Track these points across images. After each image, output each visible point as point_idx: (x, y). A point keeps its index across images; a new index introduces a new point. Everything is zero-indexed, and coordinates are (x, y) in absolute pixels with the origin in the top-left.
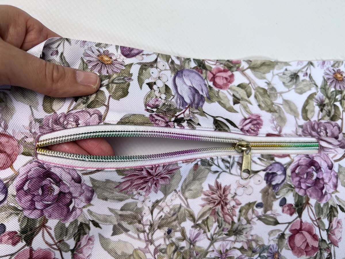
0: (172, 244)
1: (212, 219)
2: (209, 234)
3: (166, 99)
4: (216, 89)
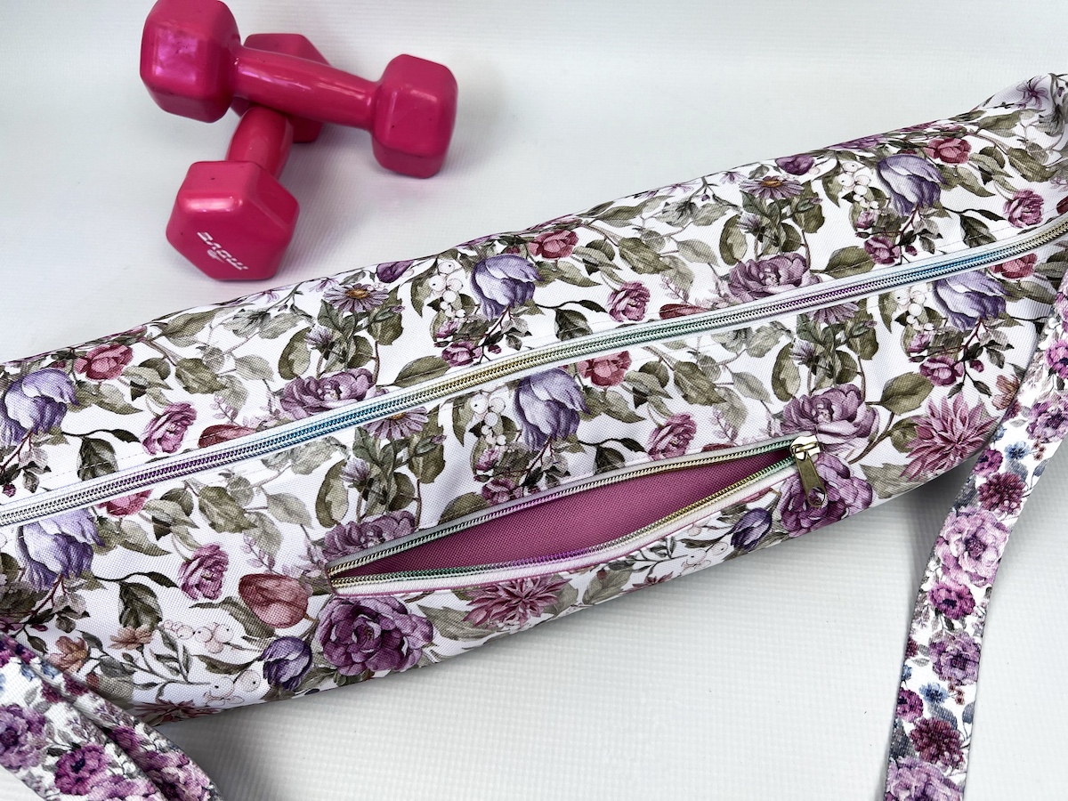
3: (507, 443)
4: (599, 389)
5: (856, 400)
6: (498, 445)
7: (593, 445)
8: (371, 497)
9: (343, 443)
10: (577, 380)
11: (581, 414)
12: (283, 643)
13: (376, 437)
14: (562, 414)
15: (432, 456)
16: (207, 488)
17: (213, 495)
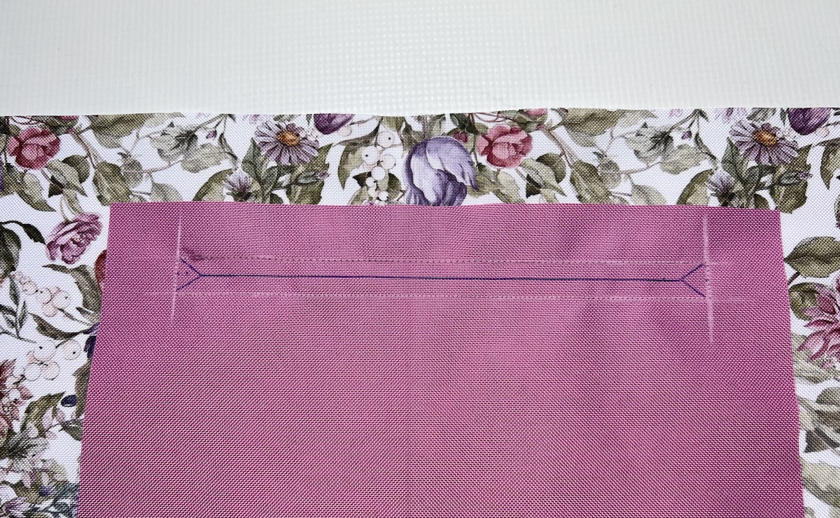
4: (492, 168)
6: (379, 198)
9: (235, 152)
10: (473, 156)
11: (469, 189)
14: (450, 186)
15: (311, 188)
16: (105, 163)
17: (108, 170)
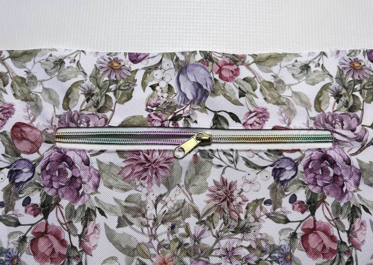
0: (176, 240)
1: (218, 215)
2: (214, 231)
3: (168, 97)
4: (222, 82)
5: (356, 123)
6: (163, 97)
7: (213, 111)
8: (91, 102)
9: (86, 72)
10: (211, 74)
11: (210, 93)
12: (23, 162)
13: (103, 75)
14: (200, 91)
15: (127, 92)
16: (17, 76)
17: (19, 80)
